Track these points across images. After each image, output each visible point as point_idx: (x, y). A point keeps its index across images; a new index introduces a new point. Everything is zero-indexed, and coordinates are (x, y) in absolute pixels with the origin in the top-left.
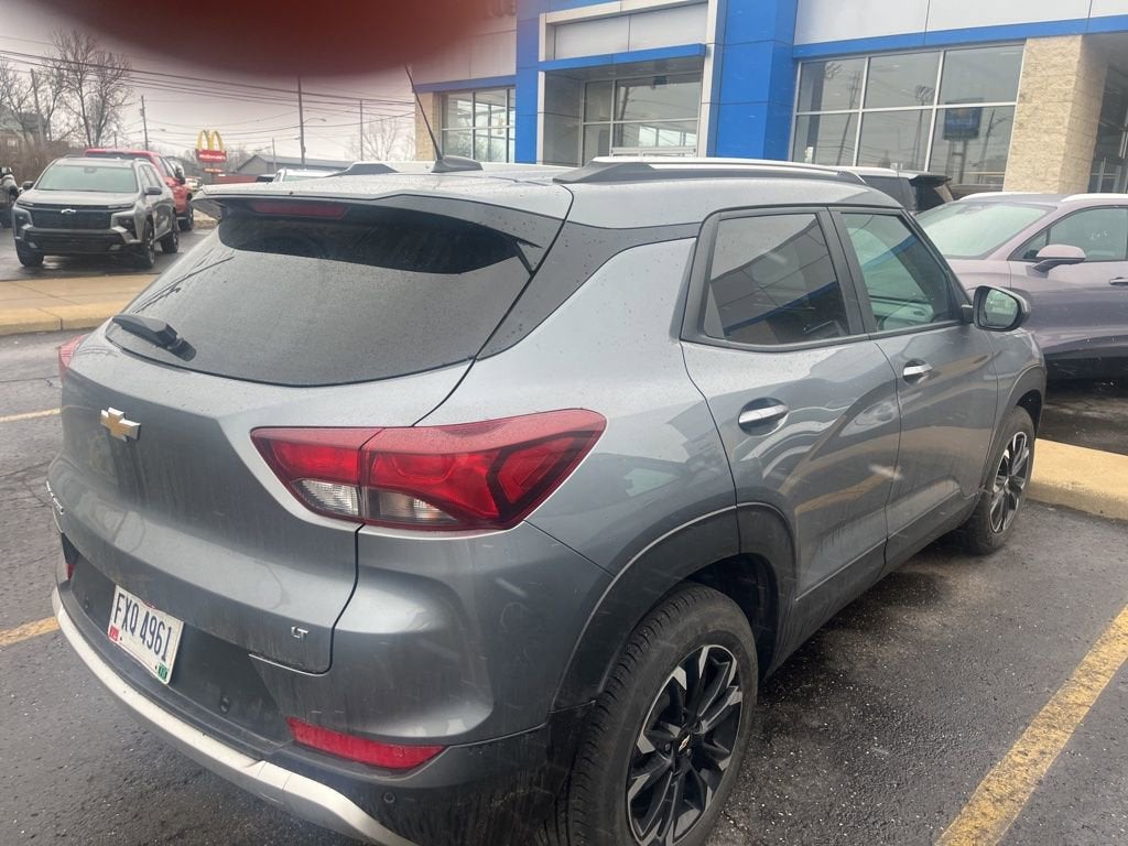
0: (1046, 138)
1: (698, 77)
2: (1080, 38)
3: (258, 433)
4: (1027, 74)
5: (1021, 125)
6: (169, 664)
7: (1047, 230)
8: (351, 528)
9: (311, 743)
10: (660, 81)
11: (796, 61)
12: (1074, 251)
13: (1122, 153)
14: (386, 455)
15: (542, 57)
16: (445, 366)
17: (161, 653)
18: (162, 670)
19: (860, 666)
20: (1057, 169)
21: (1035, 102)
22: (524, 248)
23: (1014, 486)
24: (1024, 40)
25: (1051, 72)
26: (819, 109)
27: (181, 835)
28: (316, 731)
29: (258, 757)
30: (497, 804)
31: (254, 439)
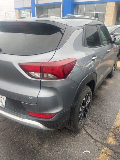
0: (110, 17)
1: (60, 7)
2: (115, 2)
3: (20, 64)
4: (107, 8)
5: (107, 15)
6: (4, 104)
7: (115, 30)
8: (39, 80)
9: (33, 115)
10: (54, 8)
11: (75, 5)
12: (118, 34)
13: (119, 20)
14: (45, 67)
15: (35, 4)
16: (51, 51)
17: (2, 102)
18: (2, 105)
19: (99, 94)
20: (111, 22)
21: (109, 12)
22: (61, 30)
23: (115, 68)
24: (107, 2)
25: (111, 7)
26: (78, 13)
27: (5, 129)
28: (34, 113)
29: (23, 118)
30: (63, 122)
31: (19, 65)
